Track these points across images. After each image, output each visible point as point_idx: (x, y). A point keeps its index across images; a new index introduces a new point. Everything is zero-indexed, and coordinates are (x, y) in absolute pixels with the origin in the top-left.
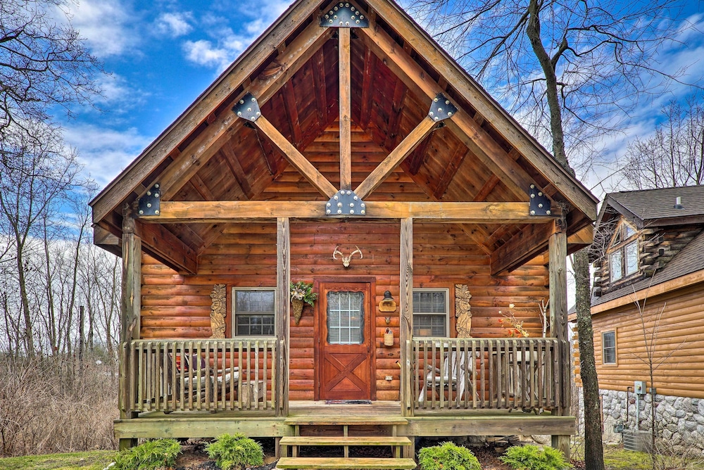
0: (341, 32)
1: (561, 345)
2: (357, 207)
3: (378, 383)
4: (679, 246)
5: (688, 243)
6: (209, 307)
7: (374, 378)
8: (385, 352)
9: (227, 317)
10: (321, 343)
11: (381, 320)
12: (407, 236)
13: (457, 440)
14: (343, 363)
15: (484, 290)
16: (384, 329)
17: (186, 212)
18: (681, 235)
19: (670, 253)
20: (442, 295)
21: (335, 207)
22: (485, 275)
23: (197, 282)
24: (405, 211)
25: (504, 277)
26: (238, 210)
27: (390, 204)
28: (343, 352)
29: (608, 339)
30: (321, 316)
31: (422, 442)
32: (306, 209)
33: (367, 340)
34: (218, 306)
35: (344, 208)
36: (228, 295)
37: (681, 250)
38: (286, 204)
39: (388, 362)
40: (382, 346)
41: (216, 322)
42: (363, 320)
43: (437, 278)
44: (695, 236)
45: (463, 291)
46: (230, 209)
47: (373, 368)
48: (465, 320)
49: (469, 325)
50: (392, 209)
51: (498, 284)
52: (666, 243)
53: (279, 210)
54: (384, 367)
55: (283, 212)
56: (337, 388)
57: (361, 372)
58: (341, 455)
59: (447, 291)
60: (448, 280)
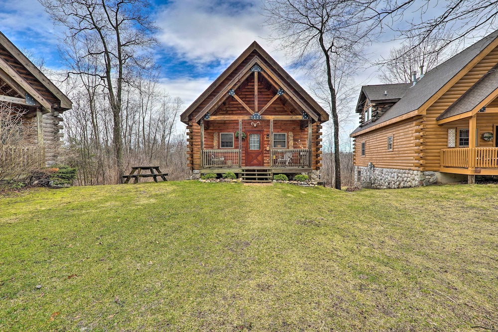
0: (255, 73)
1: (310, 151)
2: (259, 117)
3: (265, 161)
4: (385, 110)
5: (388, 109)
6: (213, 139)
7: (263, 160)
8: (267, 152)
9: (219, 142)
10: (247, 149)
11: (266, 143)
12: (272, 124)
13: (283, 174)
14: (254, 155)
15: (297, 133)
16: (266, 145)
17: (216, 119)
18: (386, 106)
19: (381, 113)
20: (285, 135)
21: (253, 117)
22: (298, 128)
23: (209, 131)
24: (271, 118)
25: (304, 130)
26: (229, 118)
27: (268, 116)
28: (254, 152)
29: (363, 145)
30: (247, 142)
31: (274, 174)
32: (246, 118)
33: (261, 148)
34: (216, 138)
35: (256, 117)
36: (219, 135)
37: (385, 111)
38: (241, 116)
39: (268, 155)
40: (266, 150)
41: (215, 143)
42: (260, 143)
43: (283, 130)
44: (391, 106)
45: (291, 134)
46: (227, 118)
47: (263, 157)
48: (291, 143)
49: (293, 144)
50: (268, 117)
51: (302, 132)
52: (380, 109)
53: (239, 118)
54: (266, 157)
55: (240, 118)
56: (252, 163)
57: (259, 158)
58: (256, 180)
59: (286, 134)
60: (286, 130)
